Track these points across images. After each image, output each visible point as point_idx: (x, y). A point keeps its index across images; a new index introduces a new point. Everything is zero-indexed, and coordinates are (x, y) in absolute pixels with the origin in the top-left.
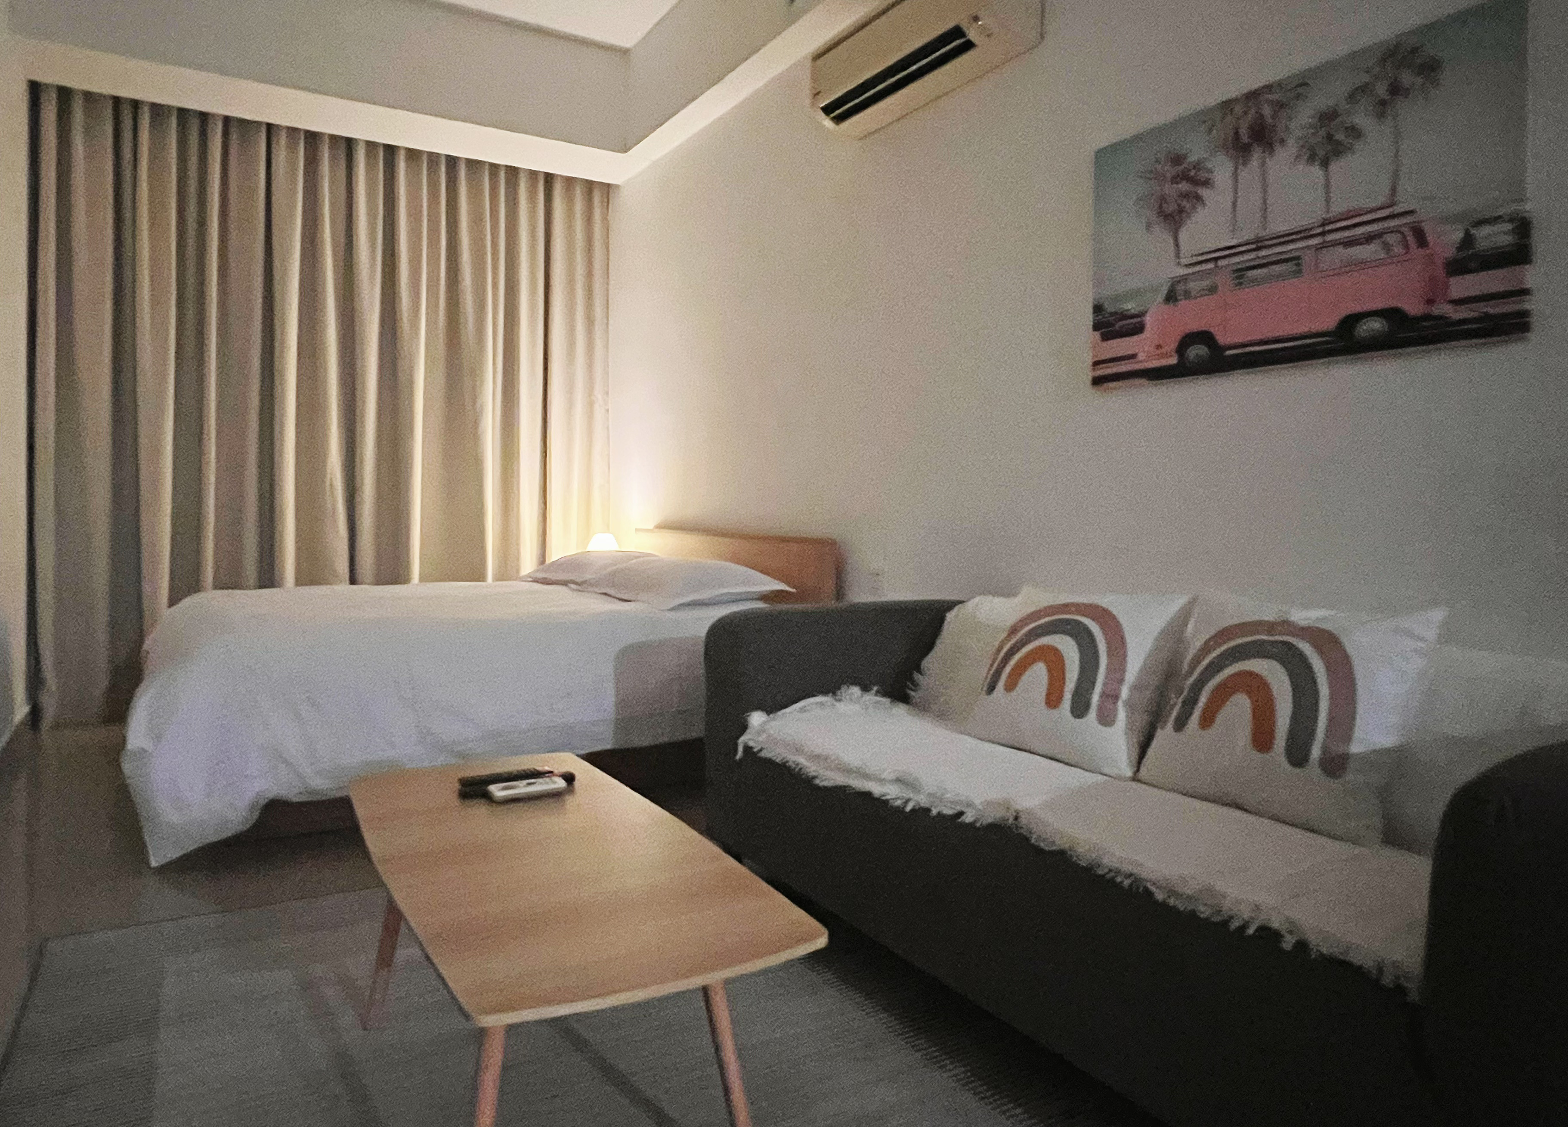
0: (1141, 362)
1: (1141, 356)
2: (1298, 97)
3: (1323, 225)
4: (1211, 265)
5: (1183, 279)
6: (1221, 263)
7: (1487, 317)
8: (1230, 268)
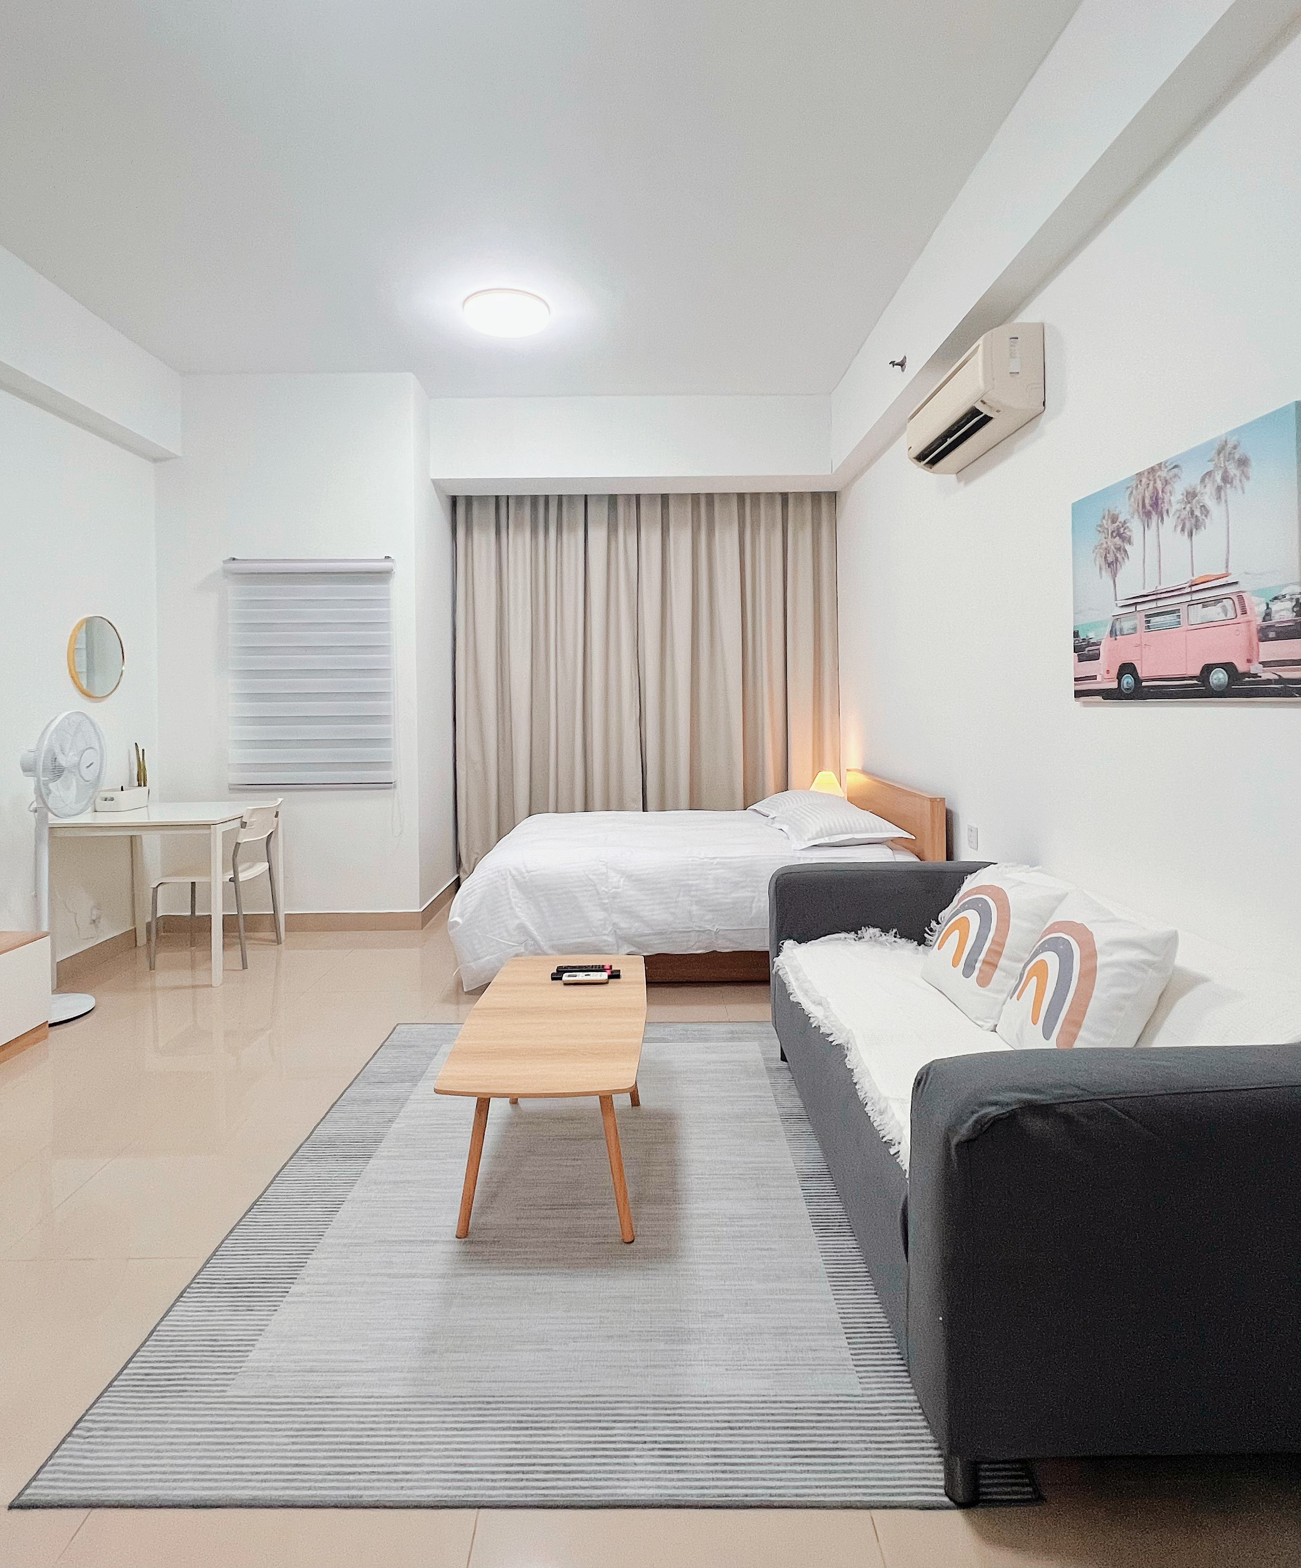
0: (1099, 683)
1: (1099, 678)
2: (1175, 476)
3: (1190, 586)
4: (1132, 609)
5: (1117, 618)
6: (1139, 608)
7: (1281, 680)
8: (1144, 614)
